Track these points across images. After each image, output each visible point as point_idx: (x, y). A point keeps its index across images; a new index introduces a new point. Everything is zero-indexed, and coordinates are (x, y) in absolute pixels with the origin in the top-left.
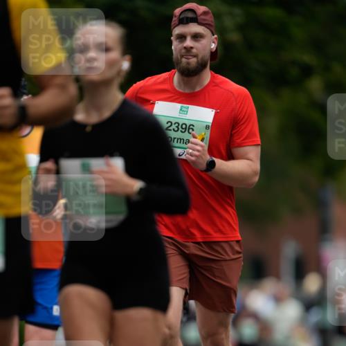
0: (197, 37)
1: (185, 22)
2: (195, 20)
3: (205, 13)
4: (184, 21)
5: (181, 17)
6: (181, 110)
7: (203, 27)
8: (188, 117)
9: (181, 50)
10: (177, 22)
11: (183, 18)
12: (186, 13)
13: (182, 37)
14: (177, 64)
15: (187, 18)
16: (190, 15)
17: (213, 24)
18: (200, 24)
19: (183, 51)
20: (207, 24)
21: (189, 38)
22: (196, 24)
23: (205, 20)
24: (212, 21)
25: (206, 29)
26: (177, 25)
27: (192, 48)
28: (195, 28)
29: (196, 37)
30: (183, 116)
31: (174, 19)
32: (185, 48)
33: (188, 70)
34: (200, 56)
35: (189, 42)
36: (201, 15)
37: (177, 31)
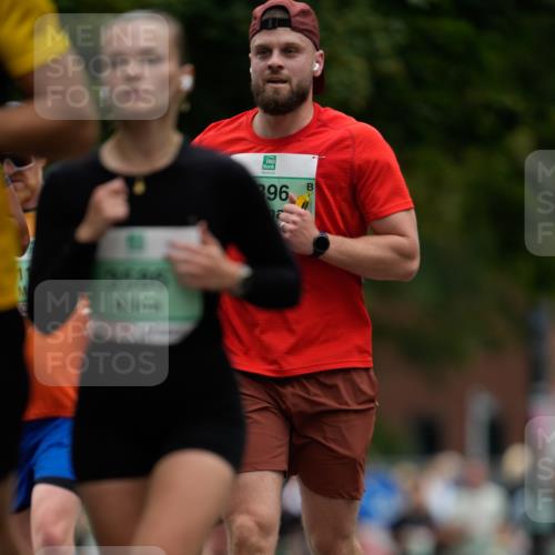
0: (290, 52)
1: (270, 26)
2: (286, 23)
3: (303, 13)
4: (268, 25)
5: (264, 18)
6: (264, 163)
7: (299, 35)
8: (277, 173)
9: (263, 71)
10: (258, 27)
11: (267, 21)
12: (272, 12)
13: (265, 51)
14: (258, 95)
15: (274, 20)
16: (279, 15)
17: (316, 32)
18: (295, 29)
19: (267, 72)
20: (306, 30)
21: (276, 53)
22: (288, 29)
23: (303, 23)
24: (314, 26)
25: (304, 38)
26: (258, 32)
27: (281, 67)
28: (286, 36)
29: (288, 50)
30: (270, 173)
31: (253, 22)
32: (270, 67)
33: (276, 102)
34: (295, 81)
35: (276, 59)
36: (297, 15)
37: (258, 40)
